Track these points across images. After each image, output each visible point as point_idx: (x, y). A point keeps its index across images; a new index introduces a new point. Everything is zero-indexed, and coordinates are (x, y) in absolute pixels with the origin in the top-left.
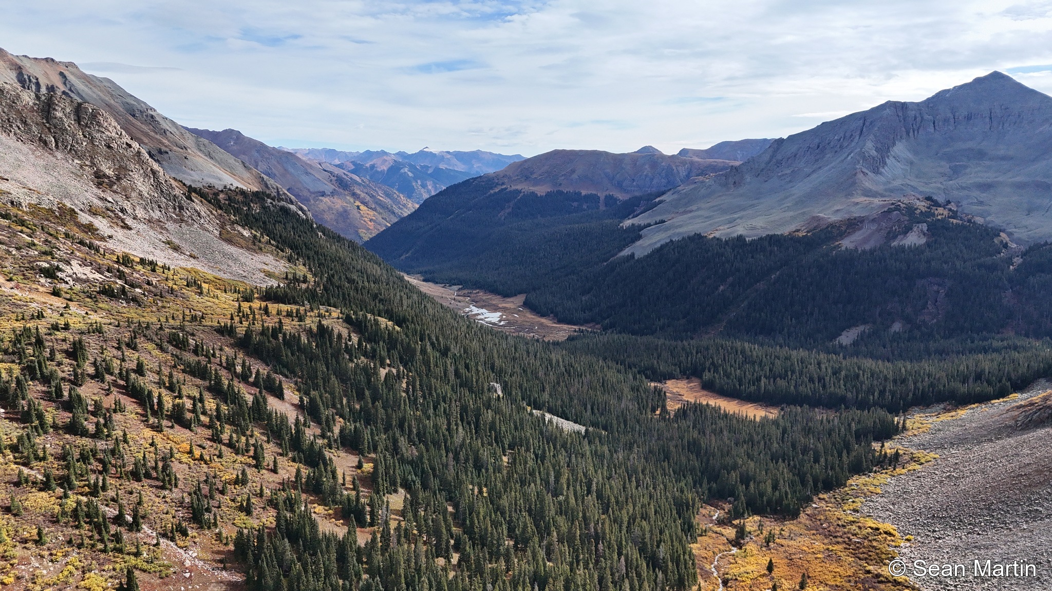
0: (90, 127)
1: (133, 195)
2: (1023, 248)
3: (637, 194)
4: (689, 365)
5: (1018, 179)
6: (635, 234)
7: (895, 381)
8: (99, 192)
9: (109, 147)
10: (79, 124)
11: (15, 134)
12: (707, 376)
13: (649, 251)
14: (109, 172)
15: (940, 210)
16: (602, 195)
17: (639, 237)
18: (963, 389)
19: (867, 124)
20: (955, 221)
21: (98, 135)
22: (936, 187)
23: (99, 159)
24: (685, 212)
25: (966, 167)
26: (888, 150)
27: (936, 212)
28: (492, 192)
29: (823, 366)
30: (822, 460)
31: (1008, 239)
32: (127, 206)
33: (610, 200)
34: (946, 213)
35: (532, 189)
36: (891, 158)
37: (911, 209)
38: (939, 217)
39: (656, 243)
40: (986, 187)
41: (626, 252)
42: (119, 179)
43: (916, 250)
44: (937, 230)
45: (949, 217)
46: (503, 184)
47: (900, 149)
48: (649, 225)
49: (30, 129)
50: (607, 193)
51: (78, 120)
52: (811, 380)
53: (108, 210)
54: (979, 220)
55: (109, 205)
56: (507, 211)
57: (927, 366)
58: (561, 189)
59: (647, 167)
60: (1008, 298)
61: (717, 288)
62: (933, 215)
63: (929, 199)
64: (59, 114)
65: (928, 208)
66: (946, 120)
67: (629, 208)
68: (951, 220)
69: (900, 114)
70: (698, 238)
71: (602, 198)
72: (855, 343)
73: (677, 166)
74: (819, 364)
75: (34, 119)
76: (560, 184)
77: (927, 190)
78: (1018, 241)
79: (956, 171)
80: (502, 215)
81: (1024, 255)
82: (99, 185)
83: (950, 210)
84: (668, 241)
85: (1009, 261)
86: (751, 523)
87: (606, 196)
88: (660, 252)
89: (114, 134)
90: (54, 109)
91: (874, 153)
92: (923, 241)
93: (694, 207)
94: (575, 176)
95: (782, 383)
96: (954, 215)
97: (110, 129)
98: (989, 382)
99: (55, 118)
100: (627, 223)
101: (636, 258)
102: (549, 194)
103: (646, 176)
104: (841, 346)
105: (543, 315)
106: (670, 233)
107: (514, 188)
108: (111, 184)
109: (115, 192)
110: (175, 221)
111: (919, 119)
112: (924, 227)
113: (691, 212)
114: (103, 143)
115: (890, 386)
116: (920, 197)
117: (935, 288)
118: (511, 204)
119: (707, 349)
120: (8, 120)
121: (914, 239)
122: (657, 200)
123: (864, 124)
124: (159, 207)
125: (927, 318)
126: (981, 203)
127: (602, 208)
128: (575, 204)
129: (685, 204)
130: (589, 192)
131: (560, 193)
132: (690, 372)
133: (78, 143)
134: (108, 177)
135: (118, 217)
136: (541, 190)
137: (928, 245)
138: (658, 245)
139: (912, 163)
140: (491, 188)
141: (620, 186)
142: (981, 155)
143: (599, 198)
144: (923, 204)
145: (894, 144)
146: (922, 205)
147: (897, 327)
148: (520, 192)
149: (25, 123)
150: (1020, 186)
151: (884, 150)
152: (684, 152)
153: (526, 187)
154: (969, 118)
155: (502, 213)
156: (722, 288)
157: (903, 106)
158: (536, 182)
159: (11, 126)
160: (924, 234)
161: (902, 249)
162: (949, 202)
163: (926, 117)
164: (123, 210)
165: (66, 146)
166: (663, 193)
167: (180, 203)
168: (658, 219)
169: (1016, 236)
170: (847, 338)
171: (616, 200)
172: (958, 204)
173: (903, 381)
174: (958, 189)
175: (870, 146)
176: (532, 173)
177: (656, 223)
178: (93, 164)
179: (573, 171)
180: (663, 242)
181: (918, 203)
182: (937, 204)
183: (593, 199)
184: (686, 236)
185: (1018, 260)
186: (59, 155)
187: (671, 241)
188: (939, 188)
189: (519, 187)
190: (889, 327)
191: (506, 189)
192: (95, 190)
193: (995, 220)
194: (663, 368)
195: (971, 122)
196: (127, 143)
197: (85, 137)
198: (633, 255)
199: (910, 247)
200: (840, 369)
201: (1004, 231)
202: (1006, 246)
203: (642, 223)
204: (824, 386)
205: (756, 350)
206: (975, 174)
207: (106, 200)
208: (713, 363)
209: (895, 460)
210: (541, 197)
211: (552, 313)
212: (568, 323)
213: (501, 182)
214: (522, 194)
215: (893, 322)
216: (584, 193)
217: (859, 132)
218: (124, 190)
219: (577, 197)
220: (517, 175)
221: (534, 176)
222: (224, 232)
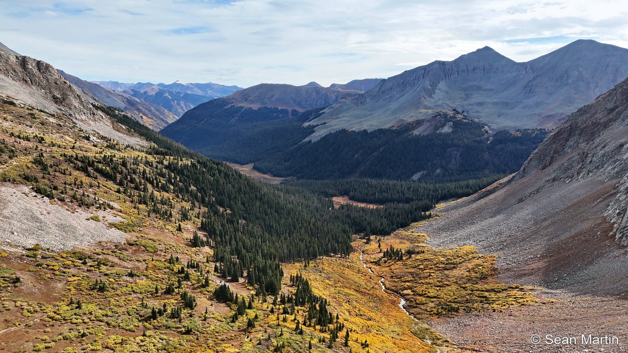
0: (45, 73)
1: (72, 107)
2: (494, 133)
3: (309, 109)
4: (343, 190)
5: (495, 100)
6: (311, 130)
7: (434, 191)
8: (57, 106)
9: (56, 83)
10: (40, 72)
11: (11, 77)
12: (351, 194)
13: (319, 138)
14: (59, 96)
15: (459, 116)
16: (290, 109)
17: (314, 132)
18: (460, 191)
19: (427, 71)
20: (465, 121)
21: (50, 77)
22: (458, 104)
23: (53, 90)
24: (337, 118)
25: (472, 94)
26: (436, 86)
27: (457, 117)
28: (226, 107)
29: (403, 187)
30: (400, 217)
31: (488, 129)
32: (71, 113)
33: (294, 112)
34: (462, 117)
35: (250, 106)
36: (437, 90)
37: (445, 115)
38: (458, 119)
39: (322, 134)
40: (480, 104)
41: (307, 139)
42: (64, 100)
43: (447, 135)
44: (457, 125)
45: (463, 119)
46: (232, 103)
47: (442, 85)
48: (318, 125)
49: (18, 75)
50: (293, 108)
51: (39, 70)
52: (398, 192)
53: (64, 115)
54: (476, 120)
55: (64, 112)
56: (236, 118)
57: (448, 185)
58: (267, 106)
59: (314, 94)
60: (486, 156)
61: (354, 156)
62: (456, 118)
63: (454, 110)
64: (30, 67)
65: (454, 114)
66: (463, 71)
67: (306, 117)
68: (464, 120)
69: (442, 67)
70: (343, 131)
71: (290, 111)
72: (419, 179)
73: (330, 93)
74: (402, 186)
75: (19, 69)
76: (266, 103)
77: (454, 106)
78: (493, 130)
79: (467, 97)
80: (233, 121)
81: (494, 136)
82: (56, 102)
83: (464, 115)
84: (329, 133)
85: (488, 139)
87: (292, 110)
88: (325, 139)
89: (57, 77)
90: (27, 64)
91: (429, 87)
92: (451, 130)
93: (341, 116)
94: (274, 99)
95: (385, 194)
96: (465, 117)
97: (56, 74)
98: (471, 189)
99: (29, 69)
100: (306, 124)
101: (312, 142)
102: (259, 109)
103: (314, 99)
104: (413, 180)
105: (264, 173)
106: (329, 129)
107: (239, 105)
108: (61, 102)
109: (64, 106)
110: (92, 120)
111: (451, 70)
112: (451, 124)
113: (340, 118)
114: (53, 81)
115: (431, 193)
116: (451, 109)
117: (455, 152)
118: (239, 114)
119: (351, 182)
120: (7, 70)
121: (447, 129)
122: (321, 112)
123: (425, 72)
124: (84, 113)
125: (452, 166)
126: (478, 112)
127: (290, 116)
128: (275, 114)
129: (336, 114)
130: (283, 108)
131: (267, 108)
132: (342, 194)
133: (41, 81)
134: (59, 99)
135: (69, 118)
136: (255, 107)
137: (453, 132)
138: (324, 135)
139: (447, 92)
140: (225, 105)
141: (299, 104)
142: (479, 88)
143: (288, 111)
144: (452, 112)
145: (439, 83)
146: (451, 113)
147: (438, 171)
148: (243, 108)
149: (15, 71)
150: (496, 104)
151: (434, 85)
152: (333, 85)
153: (246, 105)
154: (474, 69)
155: (233, 119)
156: (356, 156)
157: (442, 64)
158: (252, 102)
159: (8, 73)
160: (451, 127)
161: (441, 134)
162: (463, 112)
163: (454, 69)
164: (70, 115)
165: (36, 83)
166: (324, 108)
167: (93, 112)
168: (323, 122)
169: (492, 127)
170: (416, 177)
171: (298, 112)
172: (468, 112)
173: (437, 191)
174: (468, 105)
175: (427, 84)
176: (249, 97)
177: (322, 124)
178: (51, 92)
179: (273, 96)
180: (326, 134)
181: (449, 112)
182: (458, 113)
183: (285, 111)
184: (338, 130)
185: (491, 139)
186: (33, 87)
187: (330, 133)
188: (459, 105)
189: (242, 105)
190: (435, 171)
191: (234, 106)
192: (56, 105)
193: (484, 120)
194: (330, 191)
195: (475, 71)
196: (64, 82)
197: (44, 78)
198: (311, 141)
199: (444, 133)
200: (411, 187)
201: (487, 125)
202: (487, 132)
203: (315, 124)
204: (404, 195)
205: (374, 182)
206: (476, 98)
207: (62, 110)
208: (354, 188)
209: (430, 216)
210: (255, 110)
211: (269, 172)
212: (279, 177)
213: (231, 102)
215: (437, 169)
216: (280, 108)
217: (422, 76)
218: (68, 105)
219: (276, 110)
220: (240, 98)
221: (250, 99)
222: (114, 126)
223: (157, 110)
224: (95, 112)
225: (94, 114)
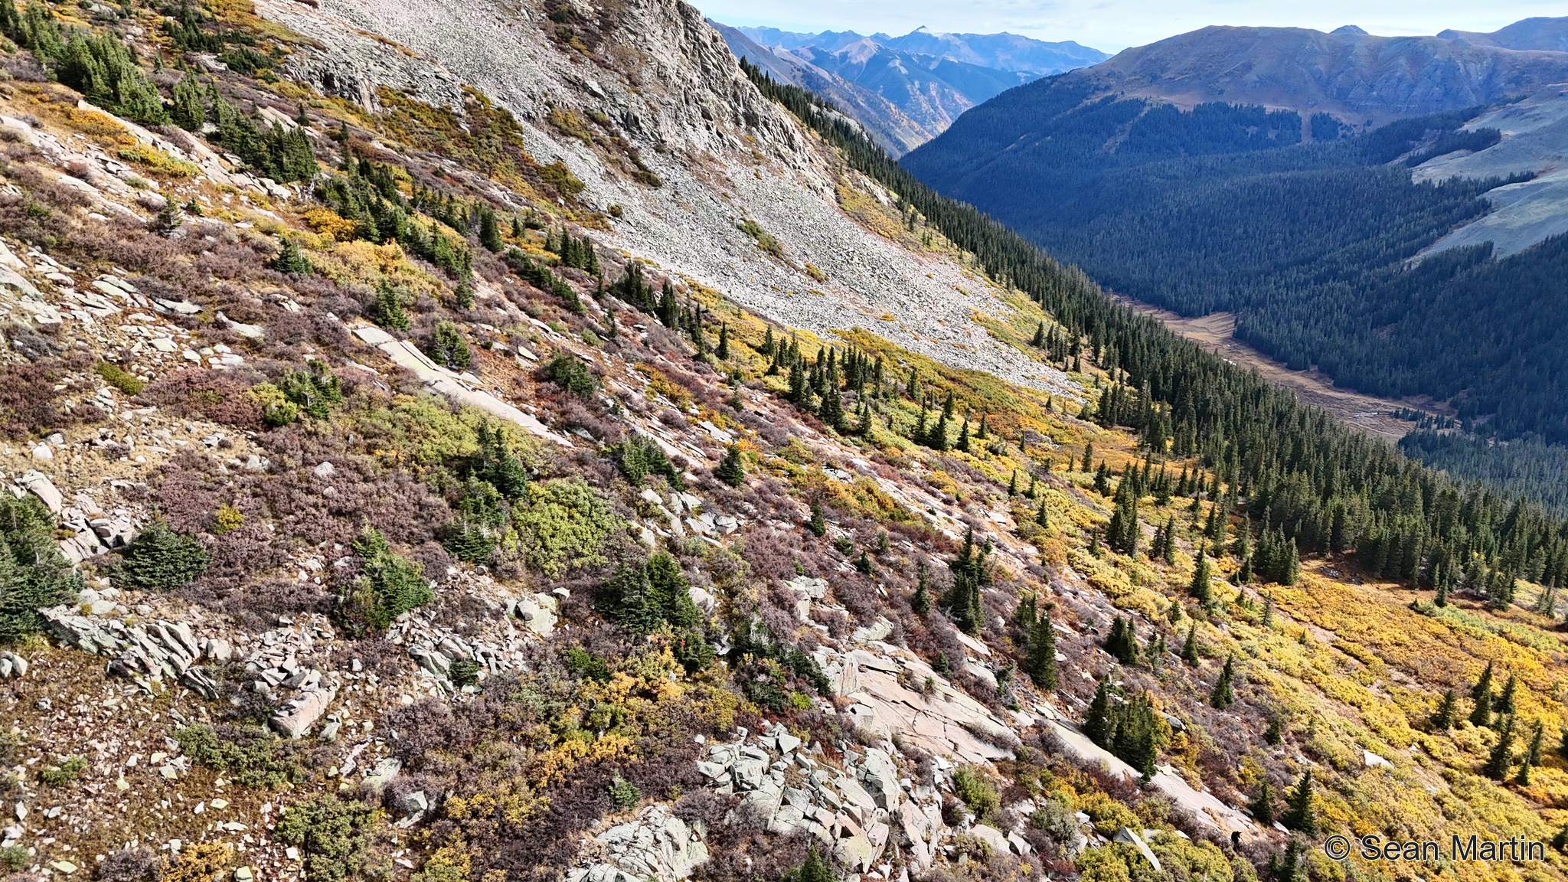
1: (647, 75)
6: (1468, 200)
8: (564, 60)
16: (1305, 115)
17: (1485, 208)
28: (1088, 102)
32: (638, 108)
33: (1323, 127)
35: (1167, 99)
42: (607, 26)
46: (1108, 88)
48: (1496, 183)
50: (1316, 111)
53: (593, 119)
55: (594, 104)
56: (1121, 139)
58: (1223, 99)
71: (1306, 119)
76: (1221, 92)
80: (1110, 146)
82: (562, 41)
87: (1314, 119)
94: (1251, 77)
100: (1428, 175)
102: (1198, 110)
105: (1292, 367)
107: (1129, 96)
108: (591, 41)
109: (602, 64)
110: (742, 158)
118: (1128, 126)
124: (706, 115)
127: (1307, 140)
128: (1252, 130)
130: (1281, 108)
131: (1225, 109)
134: (581, 20)
135: (621, 145)
136: (1185, 102)
140: (1085, 96)
141: (1342, 97)
143: (1299, 119)
148: (1144, 104)
153: (1154, 96)
155: (1110, 142)
158: (1173, 87)
164: (630, 122)
166: (1473, 115)
167: (747, 106)
171: (1336, 124)
176: (1163, 69)
177: (1512, 179)
179: (1248, 67)
183: (1287, 121)
189: (1140, 95)
191: (1113, 98)
192: (555, 56)
203: (1473, 176)
207: (585, 87)
210: (1186, 115)
211: (1314, 362)
213: (1103, 85)
214: (1147, 108)
216: (1270, 108)
218: (623, 58)
219: (1257, 117)
220: (1135, 73)
221: (1167, 76)
222: (843, 191)
223: (871, 104)
224: (759, 111)
225: (751, 120)
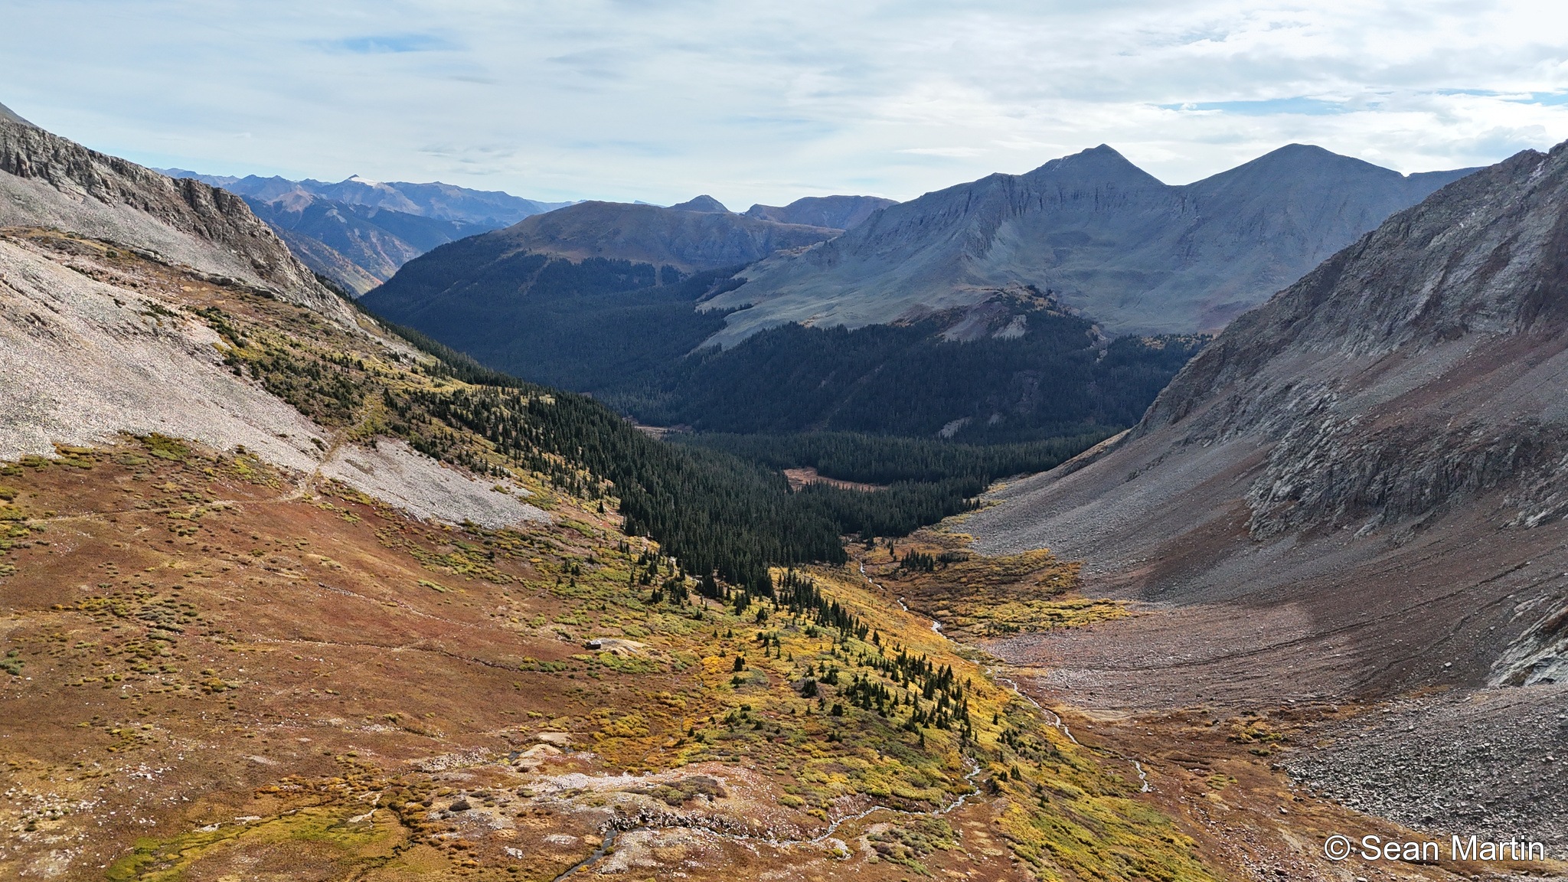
0: (231, 215)
1: (289, 284)
2: (1111, 341)
3: (704, 268)
4: (803, 456)
5: (1116, 268)
6: (717, 321)
7: (984, 459)
9: (253, 235)
10: (221, 211)
11: (173, 224)
12: (822, 463)
13: (736, 343)
14: (262, 262)
15: (1041, 301)
16: (658, 266)
17: (724, 325)
18: (1035, 460)
19: (973, 198)
20: (1052, 313)
21: (241, 223)
22: (1037, 275)
23: (249, 249)
24: (775, 295)
25: (1069, 253)
26: (993, 231)
27: (1036, 303)
28: (504, 256)
29: (925, 450)
30: (924, 505)
31: (1099, 332)
33: (669, 274)
34: (1045, 303)
35: (563, 254)
36: (996, 239)
37: (1012, 299)
38: (1038, 309)
39: (745, 332)
40: (1086, 276)
41: (710, 342)
42: (272, 269)
43: (1015, 342)
44: (1036, 321)
45: (1048, 308)
46: (519, 245)
47: (1006, 229)
48: (733, 310)
49: (184, 218)
50: (664, 263)
51: (219, 207)
52: (915, 460)
54: (1076, 312)
56: (531, 284)
57: (1014, 447)
58: (601, 255)
59: (714, 230)
60: (1092, 389)
61: (820, 384)
62: (1033, 306)
63: (1031, 287)
64: (204, 202)
65: (1030, 298)
66: (1053, 199)
67: (701, 286)
68: (1049, 311)
69: (1007, 190)
70: (793, 327)
71: (658, 270)
72: (956, 435)
73: (752, 231)
74: (922, 449)
75: (184, 207)
76: (600, 250)
77: (1031, 277)
78: (1108, 334)
79: (1060, 257)
80: (524, 289)
81: (1110, 346)
83: (1050, 300)
84: (761, 330)
85: (1096, 354)
86: (877, 540)
87: (663, 268)
88: (752, 344)
89: (253, 222)
90: (198, 197)
91: (979, 235)
92: (1021, 333)
93: (784, 290)
94: (620, 239)
95: (890, 465)
96: (1053, 305)
97: (250, 216)
98: (1055, 456)
99: (202, 206)
100: (705, 307)
101: (724, 350)
102: (585, 262)
103: (714, 243)
104: (942, 437)
106: (761, 320)
107: (536, 252)
111: (1026, 195)
112: (1023, 318)
113: (781, 295)
114: (247, 231)
115: (980, 462)
116: (1023, 286)
117: (1030, 380)
118: (535, 275)
119: (819, 440)
120: (164, 208)
121: (1014, 331)
122: (736, 277)
123: (970, 198)
125: (1022, 410)
126: (1079, 293)
127: (659, 284)
128: (623, 277)
129: (772, 285)
130: (641, 262)
131: (603, 262)
132: (804, 463)
133: (228, 232)
134: (264, 267)
136: (575, 257)
137: (1026, 337)
138: (749, 335)
139: (1017, 247)
140: (502, 251)
141: (679, 254)
142: (1084, 239)
143: (654, 269)
144: (1026, 293)
145: (1000, 223)
146: (1023, 295)
147: (995, 419)
148: (545, 258)
149: (178, 211)
150: (1118, 276)
151: (989, 231)
152: (756, 209)
153: (553, 252)
154: (1076, 197)
155: (523, 286)
156: (823, 383)
157: (1008, 180)
158: (567, 245)
159: (168, 215)
160: (1023, 326)
161: (1001, 340)
162: (1050, 292)
163: (1033, 193)
165: (219, 236)
166: (741, 268)
167: (321, 292)
168: (743, 302)
169: (1106, 328)
170: (948, 431)
171: (676, 273)
172: (1059, 294)
173: (992, 459)
174: (1059, 278)
175: (975, 226)
176: (559, 232)
177: (741, 308)
178: (247, 255)
179: (617, 232)
180: (754, 332)
181: (1020, 292)
182: (1038, 294)
183: (646, 270)
184: (780, 324)
185: (1104, 353)
186: (214, 243)
187: (764, 330)
188: (1042, 276)
189: (543, 251)
190: (989, 419)
191: (523, 253)
193: (1089, 312)
194: (778, 458)
195: (1078, 201)
196: (266, 232)
197: (230, 225)
198: (718, 348)
199: (1009, 340)
200: (940, 452)
201: (1096, 323)
202: (1096, 338)
203: (725, 307)
204: (926, 467)
205: (864, 438)
206: (1078, 261)
208: (826, 452)
209: (977, 505)
210: (576, 266)
211: (630, 413)
212: (652, 426)
213: (515, 242)
214: (549, 261)
215: (992, 414)
216: (634, 262)
217: (964, 208)
218: (280, 279)
219: (624, 267)
220: (538, 234)
221: (562, 237)
224: (325, 293)
225: (323, 297)
